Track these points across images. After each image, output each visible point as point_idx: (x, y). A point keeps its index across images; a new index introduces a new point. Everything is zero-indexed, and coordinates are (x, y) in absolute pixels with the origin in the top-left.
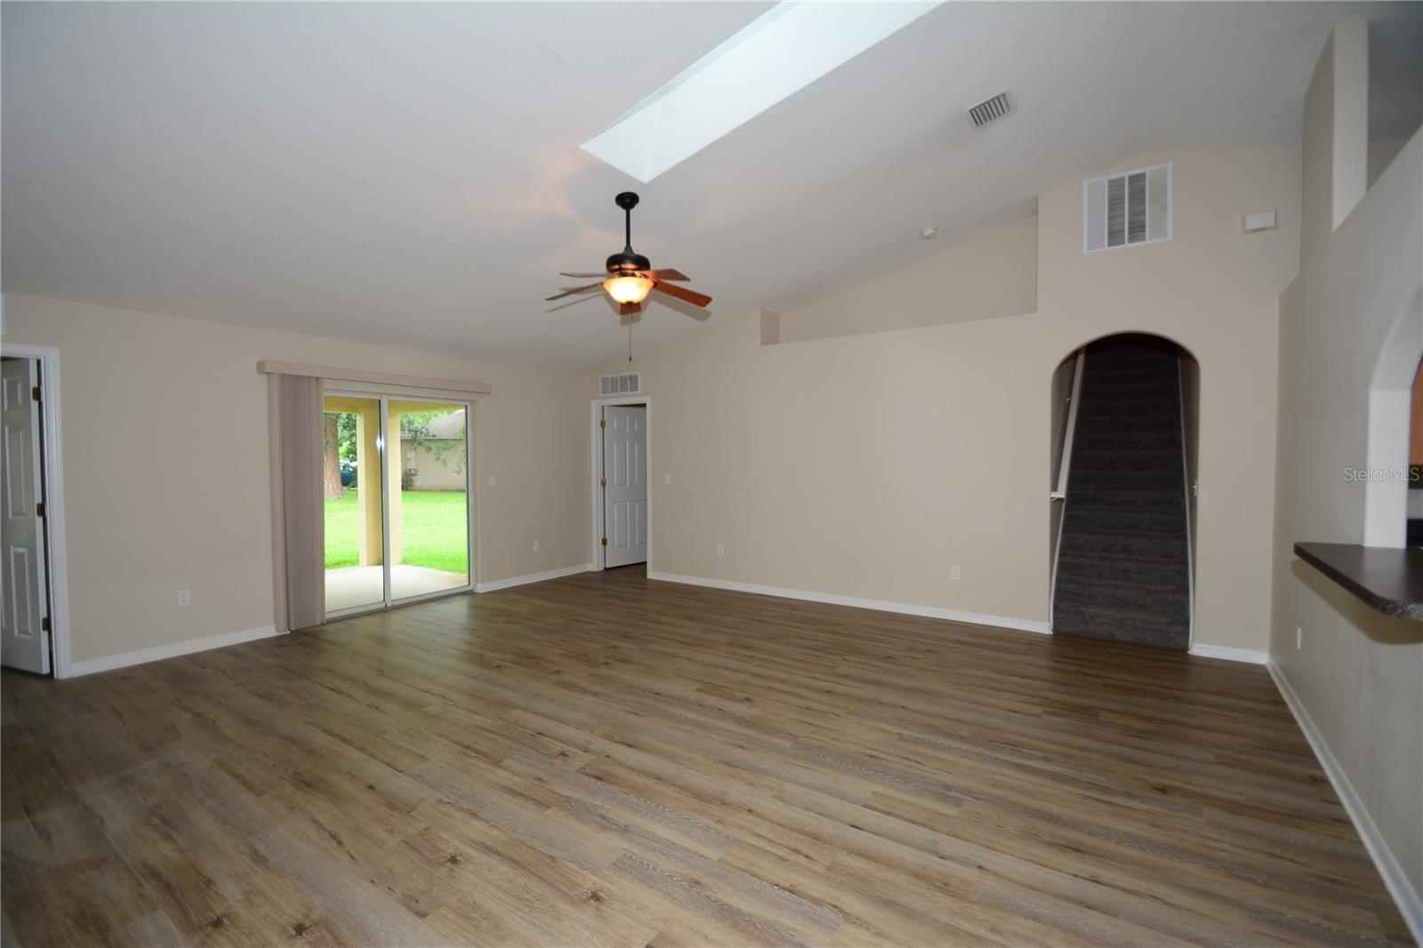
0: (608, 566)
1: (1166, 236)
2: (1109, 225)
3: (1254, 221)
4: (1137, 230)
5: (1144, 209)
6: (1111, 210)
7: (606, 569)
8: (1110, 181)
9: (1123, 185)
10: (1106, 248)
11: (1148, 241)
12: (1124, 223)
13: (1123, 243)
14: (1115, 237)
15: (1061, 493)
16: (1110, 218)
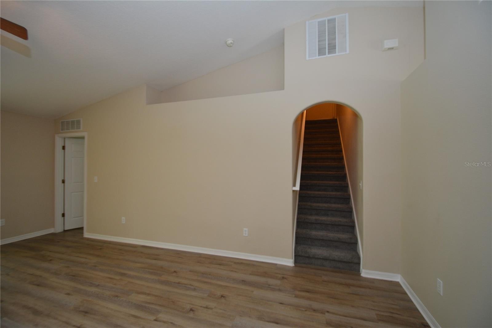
0: (66, 229)
1: (346, 51)
2: (319, 45)
3: (388, 44)
4: (332, 48)
5: (336, 37)
6: (319, 37)
7: (65, 231)
8: (319, 22)
9: (325, 24)
10: (317, 57)
11: (337, 54)
12: (326, 44)
13: (325, 54)
14: (321, 52)
15: (297, 188)
16: (319, 41)
